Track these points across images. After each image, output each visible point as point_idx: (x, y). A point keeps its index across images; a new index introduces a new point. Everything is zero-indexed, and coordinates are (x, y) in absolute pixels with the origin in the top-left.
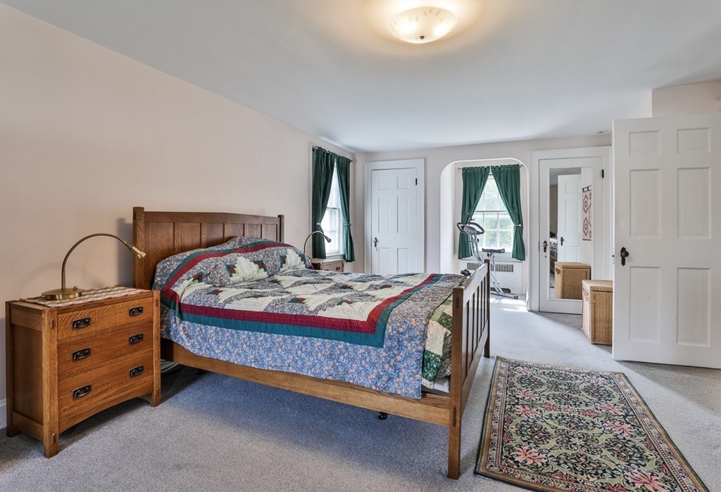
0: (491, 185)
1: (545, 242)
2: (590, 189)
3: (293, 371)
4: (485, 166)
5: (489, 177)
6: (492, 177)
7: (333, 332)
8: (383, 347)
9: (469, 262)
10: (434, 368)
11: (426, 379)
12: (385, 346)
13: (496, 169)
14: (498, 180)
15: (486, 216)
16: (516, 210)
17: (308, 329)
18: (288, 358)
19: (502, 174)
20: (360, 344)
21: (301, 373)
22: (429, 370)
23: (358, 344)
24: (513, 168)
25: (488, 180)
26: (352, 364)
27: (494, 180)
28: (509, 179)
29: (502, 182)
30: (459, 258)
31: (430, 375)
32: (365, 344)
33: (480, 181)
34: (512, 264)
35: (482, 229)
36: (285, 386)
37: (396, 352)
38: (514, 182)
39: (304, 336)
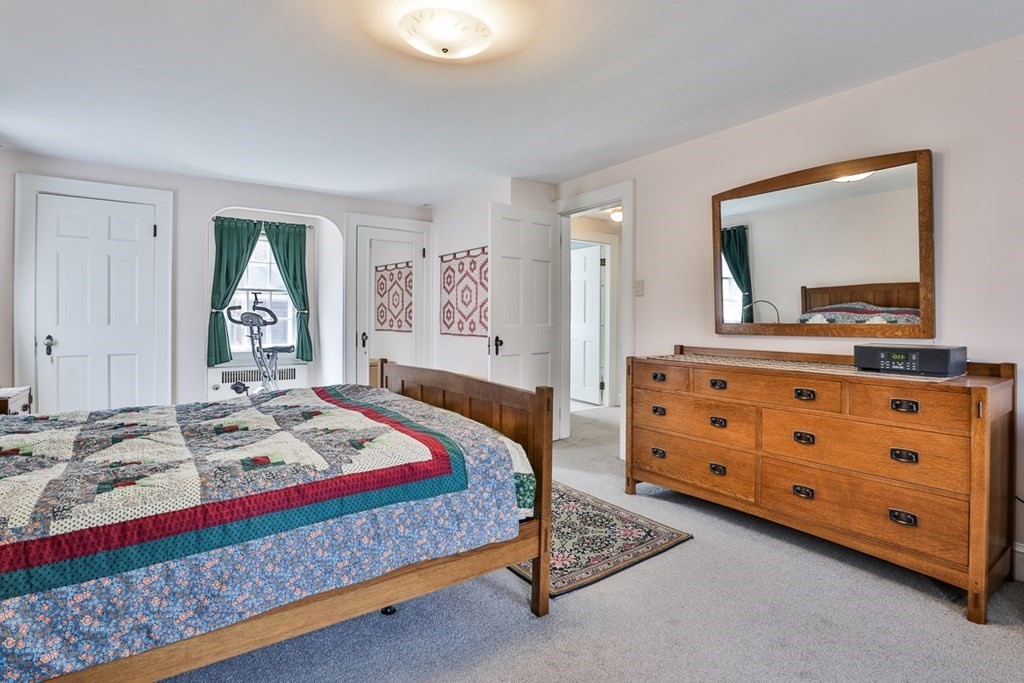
0: (263, 248)
1: (364, 334)
2: (410, 264)
3: (305, 595)
4: (255, 220)
5: (260, 238)
6: (265, 238)
7: (385, 493)
8: (467, 488)
9: (225, 370)
10: (531, 491)
11: (525, 507)
12: (469, 486)
13: (273, 227)
14: (274, 242)
15: (273, 296)
16: (300, 290)
17: (334, 504)
18: (294, 574)
19: (281, 236)
20: (432, 496)
21: (325, 589)
22: (524, 496)
23: (429, 497)
24: (298, 229)
25: (258, 242)
26: (419, 532)
27: (268, 244)
28: (291, 244)
29: (281, 246)
30: (209, 366)
31: (529, 501)
32: (440, 494)
33: (245, 242)
34: (293, 367)
35: (275, 318)
36: (278, 636)
37: (481, 489)
38: (298, 250)
39: (325, 519)
